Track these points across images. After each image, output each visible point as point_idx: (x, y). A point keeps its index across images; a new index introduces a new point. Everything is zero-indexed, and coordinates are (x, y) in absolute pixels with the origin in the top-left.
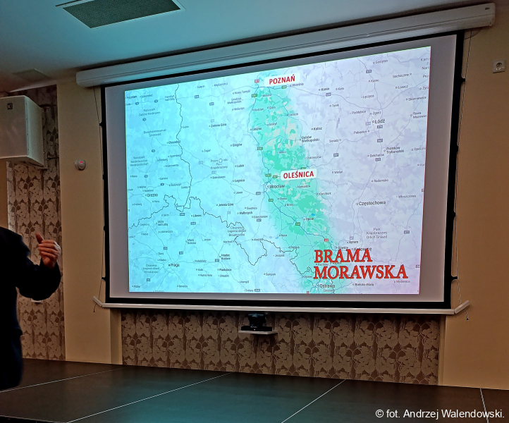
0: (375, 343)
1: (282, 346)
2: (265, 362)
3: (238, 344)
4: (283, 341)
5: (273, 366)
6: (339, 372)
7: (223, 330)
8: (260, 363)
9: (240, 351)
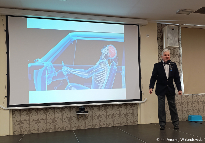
0: (120, 113)
1: (89, 118)
2: (82, 125)
3: (71, 119)
4: (89, 115)
5: (85, 126)
6: (109, 124)
7: (64, 114)
8: (80, 125)
9: (72, 121)
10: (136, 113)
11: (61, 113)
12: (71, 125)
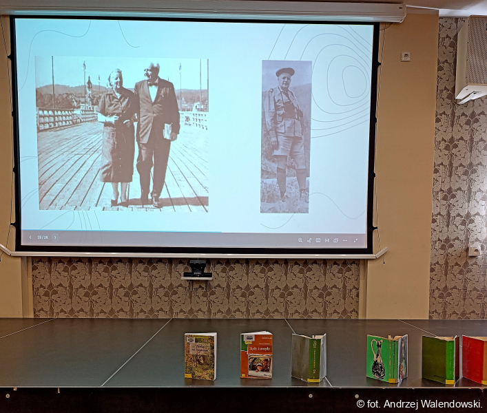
0: (305, 285)
1: (218, 290)
2: (200, 308)
3: (171, 290)
5: (209, 310)
6: (273, 312)
7: (155, 277)
8: (195, 309)
9: (174, 297)
10: (354, 287)
11: (146, 274)
12: (171, 307)
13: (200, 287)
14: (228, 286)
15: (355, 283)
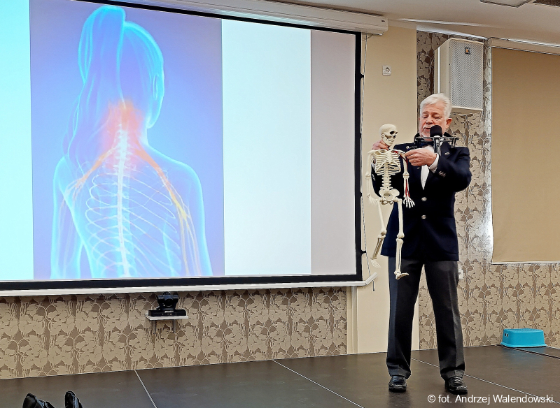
0: (290, 318)
1: (188, 331)
2: (166, 354)
3: (129, 334)
4: (189, 324)
5: (177, 357)
8: (160, 355)
9: (132, 342)
10: (342, 318)
11: (95, 314)
12: (128, 355)
13: (166, 327)
14: (201, 324)
15: (342, 313)
